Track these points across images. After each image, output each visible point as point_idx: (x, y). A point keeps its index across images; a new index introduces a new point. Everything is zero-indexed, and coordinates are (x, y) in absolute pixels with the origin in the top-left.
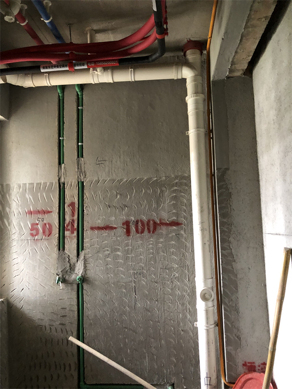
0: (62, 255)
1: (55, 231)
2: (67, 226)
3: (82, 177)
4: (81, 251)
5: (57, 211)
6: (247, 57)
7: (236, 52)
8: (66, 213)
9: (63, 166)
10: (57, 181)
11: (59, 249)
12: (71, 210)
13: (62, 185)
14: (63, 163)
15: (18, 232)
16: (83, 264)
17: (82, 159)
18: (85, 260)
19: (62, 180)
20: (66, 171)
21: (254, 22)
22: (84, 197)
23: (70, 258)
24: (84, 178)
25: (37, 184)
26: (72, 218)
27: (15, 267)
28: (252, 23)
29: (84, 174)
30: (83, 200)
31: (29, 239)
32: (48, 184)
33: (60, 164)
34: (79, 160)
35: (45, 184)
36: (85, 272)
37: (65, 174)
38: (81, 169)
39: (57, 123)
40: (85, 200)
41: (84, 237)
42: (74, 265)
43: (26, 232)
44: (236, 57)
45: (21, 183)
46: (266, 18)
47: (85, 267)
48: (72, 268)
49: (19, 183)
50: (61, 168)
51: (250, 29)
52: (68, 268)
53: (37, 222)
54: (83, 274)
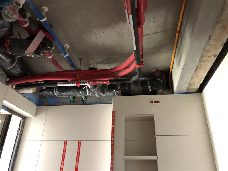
6: (199, 81)
7: (192, 78)
21: (206, 58)
28: (204, 59)
44: (192, 81)
46: (215, 56)
51: (203, 63)
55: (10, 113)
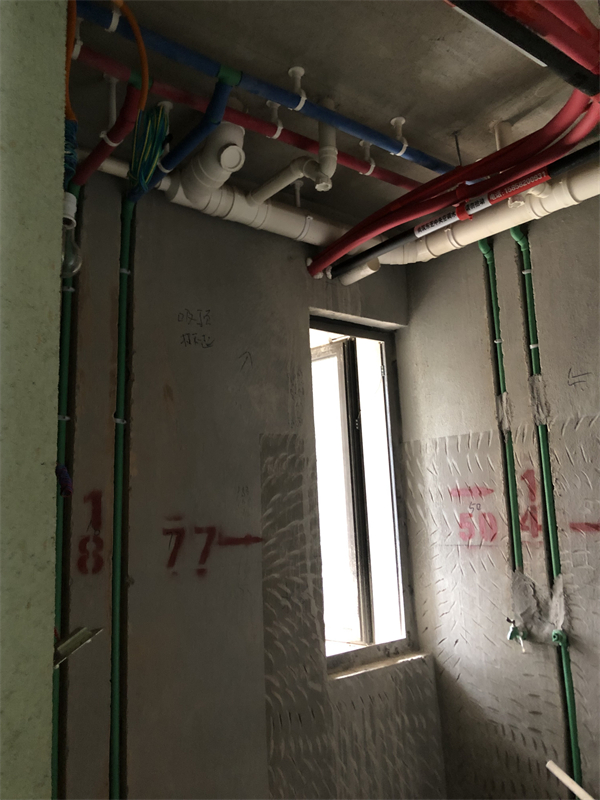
0: (519, 580)
1: (503, 530)
2: (524, 519)
3: (543, 416)
4: (557, 575)
5: (503, 488)
8: (518, 493)
9: (504, 395)
10: (497, 428)
11: (514, 569)
12: (529, 487)
13: (506, 436)
14: (505, 390)
15: (440, 530)
16: (563, 605)
17: (540, 378)
18: (567, 597)
19: (506, 426)
20: (510, 406)
22: (551, 458)
23: (537, 589)
24: (546, 417)
25: (463, 436)
26: (531, 503)
27: (441, 597)
29: (545, 408)
30: (549, 465)
31: (459, 543)
32: (481, 435)
33: (499, 393)
34: (533, 381)
35: (476, 435)
36: (570, 623)
37: (510, 413)
38: (539, 400)
39: (486, 315)
40: (554, 464)
41: (560, 544)
42: (547, 604)
43: (454, 529)
45: (437, 437)
47: (568, 612)
48: (543, 611)
49: (434, 437)
50: (502, 400)
52: (534, 609)
53: (470, 511)
54: (566, 628)
55: (348, 337)
